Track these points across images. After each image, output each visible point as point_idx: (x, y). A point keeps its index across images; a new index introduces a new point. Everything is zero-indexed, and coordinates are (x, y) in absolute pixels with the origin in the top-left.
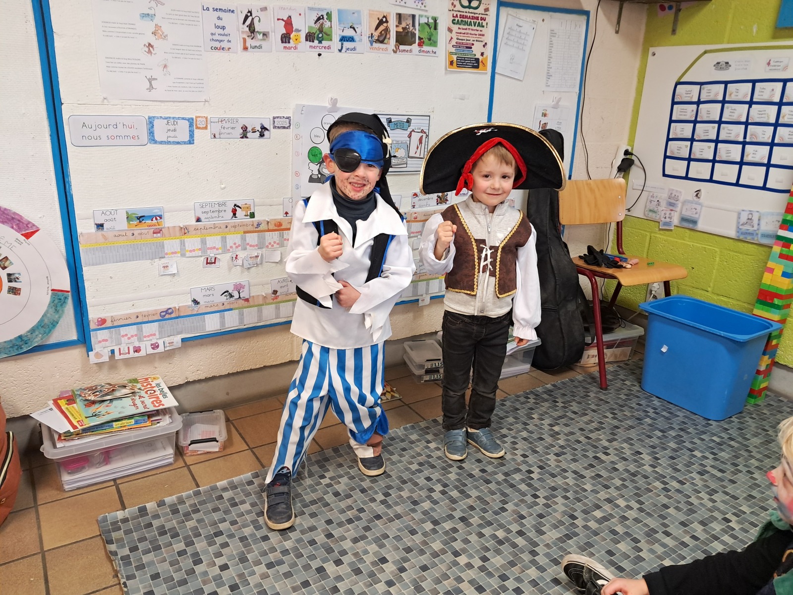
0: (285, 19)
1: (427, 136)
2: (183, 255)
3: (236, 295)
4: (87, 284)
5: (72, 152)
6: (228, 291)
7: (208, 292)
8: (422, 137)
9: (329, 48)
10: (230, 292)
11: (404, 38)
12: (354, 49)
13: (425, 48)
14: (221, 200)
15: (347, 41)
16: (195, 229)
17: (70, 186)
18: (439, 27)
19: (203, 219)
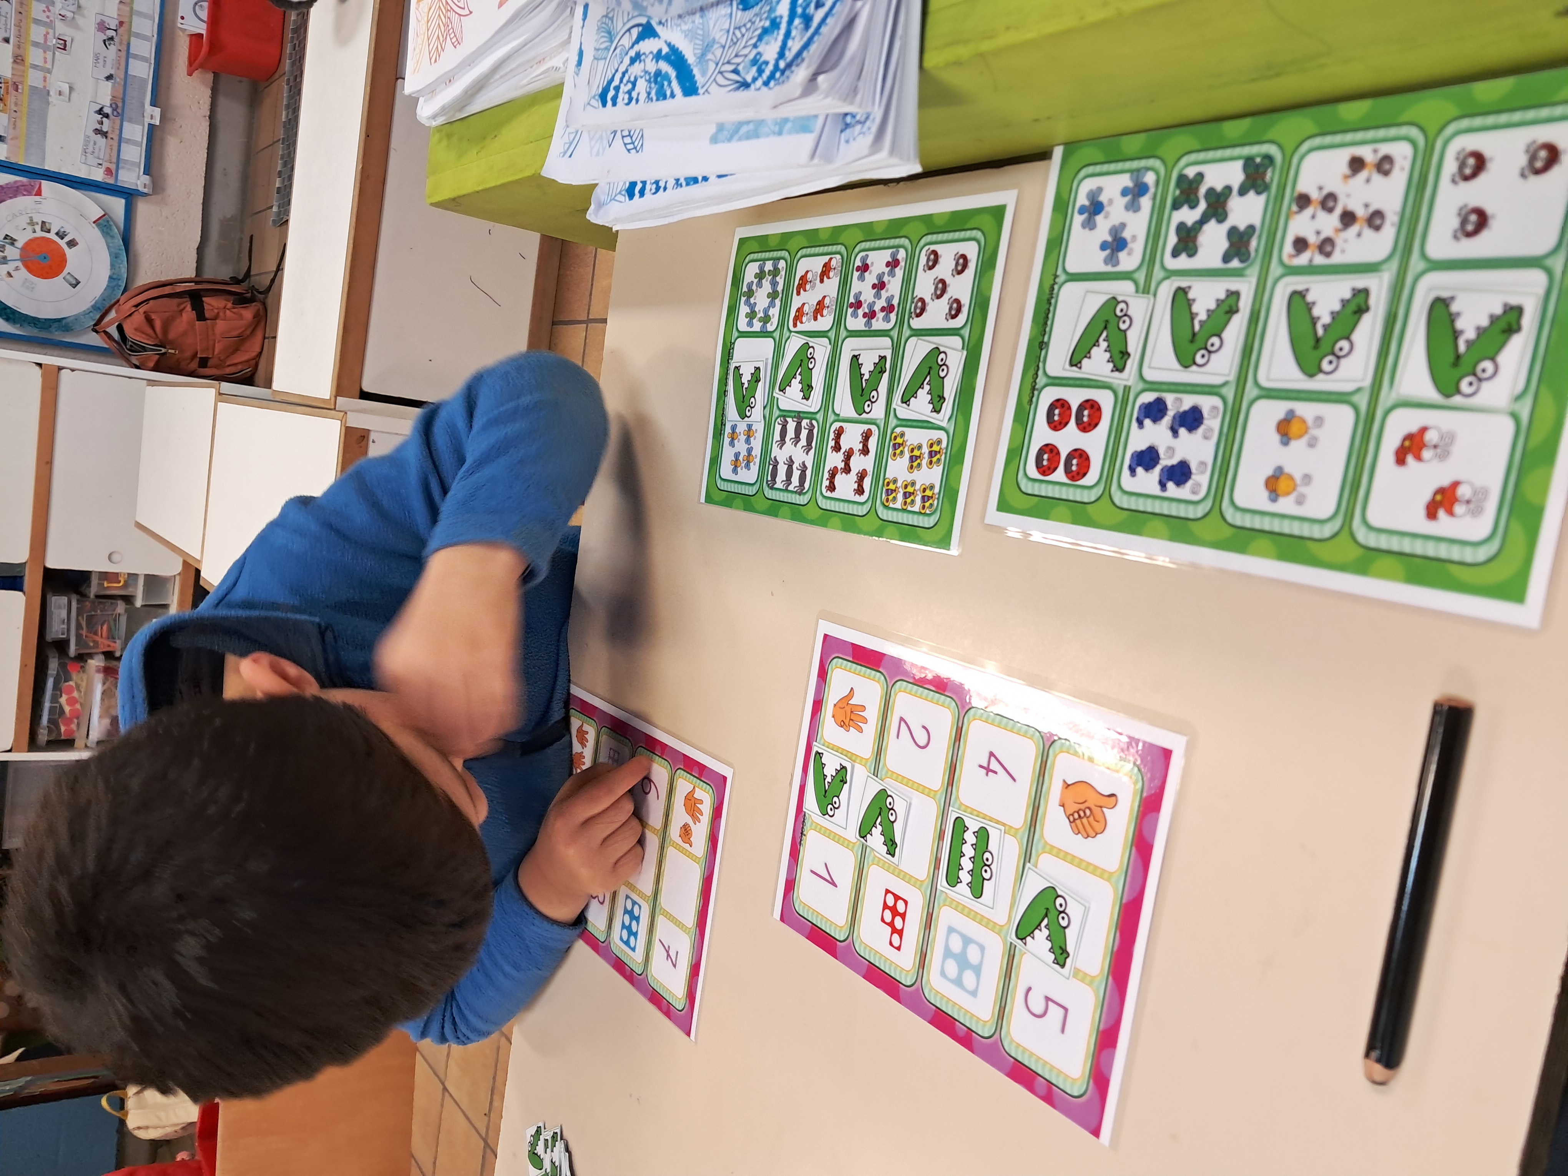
2: (49, 71)
3: (111, 33)
6: (104, 41)
7: (101, 61)
10: (105, 38)
16: (19, 47)
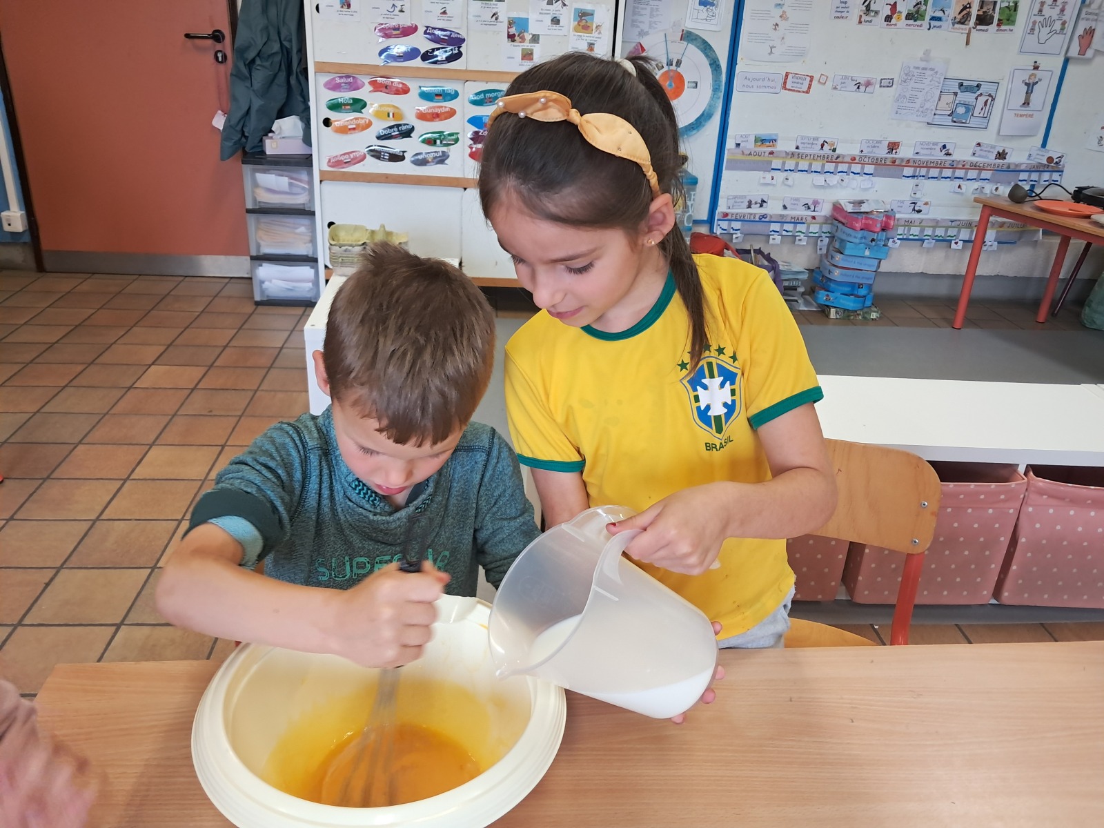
0: (892, 4)
1: (993, 99)
3: (812, 209)
4: (722, 182)
5: (736, 95)
6: (807, 204)
7: (795, 202)
8: (987, 101)
9: (921, 26)
10: (809, 205)
11: (984, 20)
12: (940, 27)
13: (1003, 27)
14: (814, 135)
15: (936, 20)
16: (794, 154)
17: (729, 116)
18: (1020, 9)
19: (800, 148)
